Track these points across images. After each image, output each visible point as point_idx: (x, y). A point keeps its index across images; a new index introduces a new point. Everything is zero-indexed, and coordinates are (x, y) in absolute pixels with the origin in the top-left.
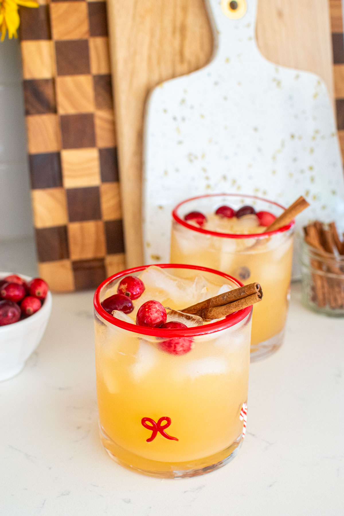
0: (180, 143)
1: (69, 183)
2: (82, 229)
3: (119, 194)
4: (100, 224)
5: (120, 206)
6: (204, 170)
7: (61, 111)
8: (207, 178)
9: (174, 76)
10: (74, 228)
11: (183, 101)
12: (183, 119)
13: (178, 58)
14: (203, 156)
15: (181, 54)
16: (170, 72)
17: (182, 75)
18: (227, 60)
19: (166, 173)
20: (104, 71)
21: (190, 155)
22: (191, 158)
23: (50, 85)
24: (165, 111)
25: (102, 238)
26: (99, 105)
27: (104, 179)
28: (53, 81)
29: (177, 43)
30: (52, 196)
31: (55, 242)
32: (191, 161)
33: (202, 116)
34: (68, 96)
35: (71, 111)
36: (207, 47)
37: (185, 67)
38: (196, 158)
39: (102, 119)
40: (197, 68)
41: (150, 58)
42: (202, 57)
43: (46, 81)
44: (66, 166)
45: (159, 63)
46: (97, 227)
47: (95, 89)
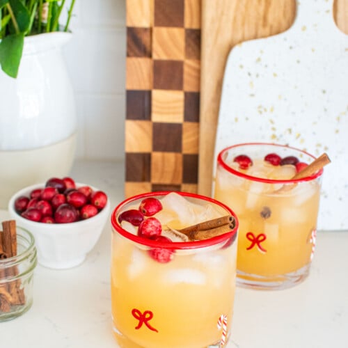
0: (252, 95)
1: (157, 118)
2: (163, 159)
3: (198, 133)
4: (180, 156)
5: (197, 143)
6: (272, 122)
7: (155, 57)
8: (274, 129)
9: (256, 37)
10: (157, 156)
11: (259, 60)
12: (257, 76)
13: (261, 22)
14: (272, 110)
15: (265, 19)
16: (253, 33)
17: (264, 37)
18: (304, 29)
19: (236, 120)
20: (195, 26)
21: (260, 107)
22: (261, 110)
23: (148, 33)
24: (241, 67)
25: (180, 169)
26: (188, 55)
27: (187, 118)
28: (151, 30)
29: (262, 9)
30: (141, 127)
31: (139, 166)
32: (261, 112)
33: (275, 75)
34: (162, 44)
35: (164, 57)
36: (289, 15)
37: (267, 30)
38: (265, 110)
39: (190, 67)
40: (278, 32)
41: (235, 20)
42: (284, 23)
43: (145, 29)
44: (154, 103)
45: (243, 24)
46: (177, 159)
47: (186, 41)
